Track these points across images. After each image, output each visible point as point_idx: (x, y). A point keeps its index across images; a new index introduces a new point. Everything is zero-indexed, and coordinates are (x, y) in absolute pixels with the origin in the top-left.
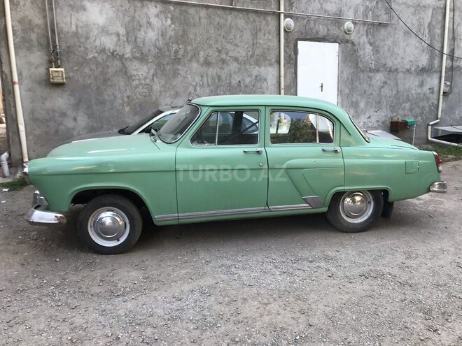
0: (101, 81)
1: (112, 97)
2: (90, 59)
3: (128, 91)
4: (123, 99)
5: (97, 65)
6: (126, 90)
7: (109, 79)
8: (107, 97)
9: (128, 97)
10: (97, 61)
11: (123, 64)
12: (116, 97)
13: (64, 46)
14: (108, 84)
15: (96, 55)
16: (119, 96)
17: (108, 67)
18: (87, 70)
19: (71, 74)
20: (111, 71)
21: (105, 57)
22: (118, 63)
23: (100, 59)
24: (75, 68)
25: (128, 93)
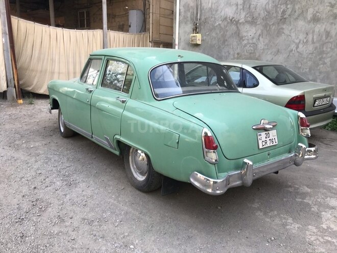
0: (222, 42)
1: (227, 54)
2: (216, 26)
3: (239, 49)
4: (234, 56)
5: (220, 30)
6: (237, 48)
7: (226, 40)
8: (223, 54)
9: (238, 54)
10: (221, 27)
11: (238, 27)
12: (229, 54)
13: (203, 18)
14: (226, 44)
15: (221, 22)
16: (232, 53)
17: (227, 31)
18: (214, 34)
19: (205, 37)
20: (228, 34)
21: (226, 23)
22: (234, 27)
23: (222, 26)
24: (207, 33)
25: (238, 51)
